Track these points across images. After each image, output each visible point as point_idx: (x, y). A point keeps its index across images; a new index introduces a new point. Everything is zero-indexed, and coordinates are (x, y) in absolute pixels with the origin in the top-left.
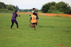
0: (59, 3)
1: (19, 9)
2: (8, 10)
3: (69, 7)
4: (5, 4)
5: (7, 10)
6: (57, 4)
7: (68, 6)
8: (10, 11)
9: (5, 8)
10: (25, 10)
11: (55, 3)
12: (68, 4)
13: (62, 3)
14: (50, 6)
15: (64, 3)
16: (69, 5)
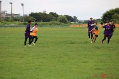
1: (78, 21)
2: (60, 23)
4: (57, 15)
5: (58, 22)
8: (62, 23)
9: (56, 21)
10: (86, 21)
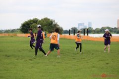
0: (42, 20)
3: (56, 24)
6: (40, 21)
7: (54, 23)
11: (38, 20)
12: (54, 21)
13: (46, 20)
14: (32, 24)
15: (49, 20)
16: (56, 22)
